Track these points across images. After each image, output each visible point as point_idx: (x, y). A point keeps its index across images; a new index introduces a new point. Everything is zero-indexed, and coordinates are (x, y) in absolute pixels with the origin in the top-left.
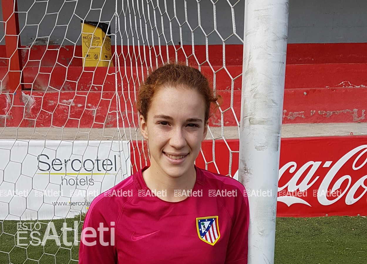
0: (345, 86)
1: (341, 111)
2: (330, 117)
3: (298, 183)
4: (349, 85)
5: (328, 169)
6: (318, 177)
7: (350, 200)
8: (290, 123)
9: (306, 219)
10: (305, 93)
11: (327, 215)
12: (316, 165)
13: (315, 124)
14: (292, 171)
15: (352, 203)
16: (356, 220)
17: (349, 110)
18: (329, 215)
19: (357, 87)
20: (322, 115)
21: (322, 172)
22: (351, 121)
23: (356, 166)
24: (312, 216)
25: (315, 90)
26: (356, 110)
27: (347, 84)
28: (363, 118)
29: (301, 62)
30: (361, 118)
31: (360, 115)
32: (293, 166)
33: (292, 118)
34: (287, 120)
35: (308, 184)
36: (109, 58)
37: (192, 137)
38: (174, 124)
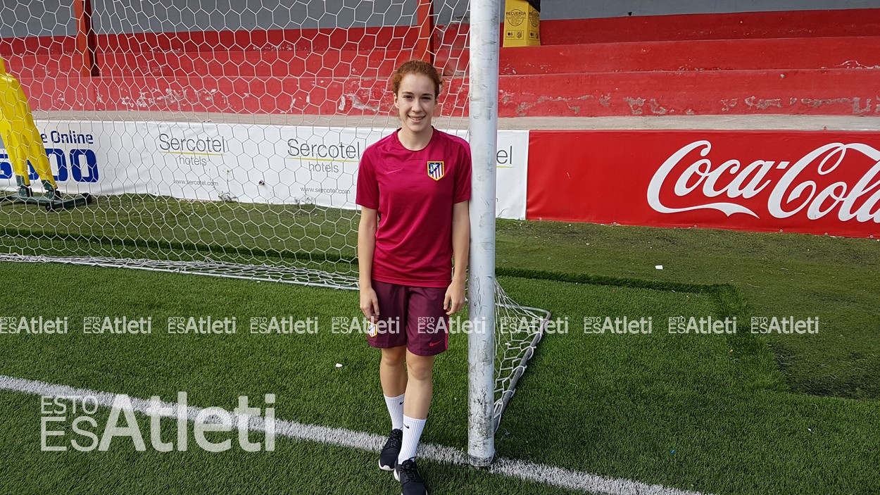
0: (850, 67)
1: (835, 100)
2: (819, 107)
3: (741, 188)
4: (857, 66)
5: (784, 171)
6: (769, 181)
7: (814, 213)
8: (760, 113)
9: (750, 233)
10: (782, 76)
11: (781, 231)
12: (767, 165)
13: (796, 115)
14: (733, 171)
15: (817, 218)
16: (820, 240)
17: (847, 99)
18: (784, 231)
19: (868, 68)
20: (806, 105)
21: (775, 175)
22: (850, 113)
23: (823, 170)
24: (761, 230)
25: (797, 72)
26: (857, 99)
27: (853, 64)
28: (868, 109)
29: (792, 35)
30: (865, 110)
31: (863, 106)
32: (735, 165)
33: (763, 107)
34: (756, 109)
35: (755, 190)
36: (535, 36)
37: (426, 105)
38: (414, 98)
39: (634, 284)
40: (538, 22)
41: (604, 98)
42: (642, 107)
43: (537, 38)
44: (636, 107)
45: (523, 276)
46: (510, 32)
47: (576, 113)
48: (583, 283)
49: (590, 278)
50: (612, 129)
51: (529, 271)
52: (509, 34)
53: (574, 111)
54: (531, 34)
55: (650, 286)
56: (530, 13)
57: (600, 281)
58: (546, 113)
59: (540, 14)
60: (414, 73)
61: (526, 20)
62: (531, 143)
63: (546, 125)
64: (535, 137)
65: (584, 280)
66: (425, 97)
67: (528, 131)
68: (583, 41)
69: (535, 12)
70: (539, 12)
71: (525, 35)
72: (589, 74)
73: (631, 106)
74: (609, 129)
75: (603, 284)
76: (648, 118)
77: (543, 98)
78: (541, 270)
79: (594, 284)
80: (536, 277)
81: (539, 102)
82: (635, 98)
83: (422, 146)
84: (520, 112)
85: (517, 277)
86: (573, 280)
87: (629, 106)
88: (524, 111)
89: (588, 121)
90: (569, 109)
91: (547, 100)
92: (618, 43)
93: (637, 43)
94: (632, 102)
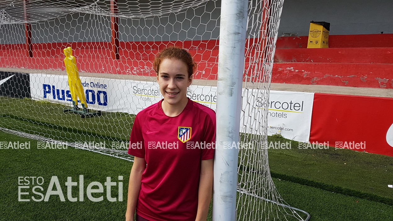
36: (325, 43)
37: (180, 84)
38: (170, 77)
39: (372, 198)
40: (328, 36)
41: (363, 77)
42: (386, 84)
43: (327, 44)
44: (382, 83)
45: (298, 183)
46: (312, 41)
47: (346, 84)
48: (337, 193)
49: (342, 190)
50: (366, 95)
51: (303, 180)
52: (311, 42)
53: (345, 83)
54: (323, 42)
55: (383, 201)
56: (323, 31)
57: (349, 193)
58: (328, 84)
59: (329, 32)
60: (170, 58)
61: (321, 35)
62: (315, 100)
63: (326, 90)
64: (317, 97)
65: (338, 190)
66: (178, 77)
67: (314, 93)
68: (353, 46)
69: (326, 31)
70: (329, 31)
71: (320, 42)
72: (356, 63)
73: (380, 83)
74: (364, 95)
75: (350, 195)
76: (389, 90)
77: (327, 75)
78: (311, 180)
79: (345, 194)
80: (306, 185)
81: (325, 77)
82: (382, 78)
83: (178, 113)
84: (313, 82)
85: (294, 182)
86: (331, 189)
87: (378, 82)
88: (315, 82)
89: (352, 89)
90: (342, 82)
91: (329, 77)
92: (373, 48)
93: (385, 48)
94: (380, 80)
